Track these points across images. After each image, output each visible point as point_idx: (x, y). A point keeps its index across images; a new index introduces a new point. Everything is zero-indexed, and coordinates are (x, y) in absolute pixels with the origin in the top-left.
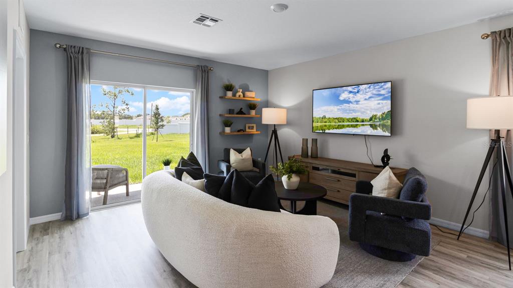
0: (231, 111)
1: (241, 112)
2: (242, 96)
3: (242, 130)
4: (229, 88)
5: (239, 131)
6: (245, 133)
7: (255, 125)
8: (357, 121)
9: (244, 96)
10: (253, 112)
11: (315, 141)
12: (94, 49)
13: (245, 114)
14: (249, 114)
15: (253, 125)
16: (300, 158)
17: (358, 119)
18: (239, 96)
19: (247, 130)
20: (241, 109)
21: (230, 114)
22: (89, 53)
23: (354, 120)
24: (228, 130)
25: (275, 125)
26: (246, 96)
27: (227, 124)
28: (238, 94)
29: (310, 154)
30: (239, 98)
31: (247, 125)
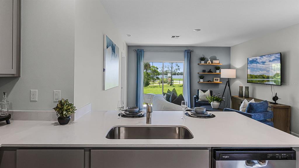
0: (204, 71)
1: (210, 71)
2: (210, 62)
3: (210, 81)
4: (202, 59)
5: (208, 81)
6: (213, 82)
7: (219, 79)
8: (264, 78)
9: (212, 63)
10: (218, 72)
11: (247, 88)
12: (145, 49)
13: (212, 72)
14: (216, 72)
15: (218, 78)
16: (238, 97)
17: (264, 76)
18: (209, 63)
19: (214, 81)
20: (211, 69)
21: (203, 72)
22: (143, 51)
23: (261, 77)
24: (202, 81)
25: (228, 78)
26: (213, 63)
27: (201, 77)
28: (208, 62)
29: (244, 95)
30: (209, 64)
31: (214, 78)
